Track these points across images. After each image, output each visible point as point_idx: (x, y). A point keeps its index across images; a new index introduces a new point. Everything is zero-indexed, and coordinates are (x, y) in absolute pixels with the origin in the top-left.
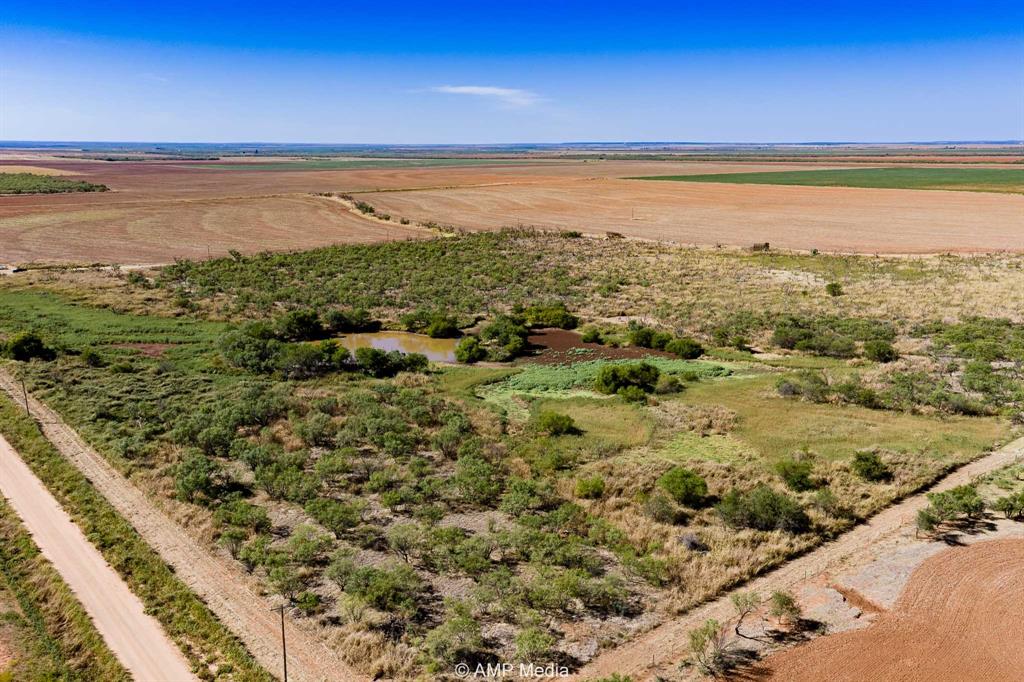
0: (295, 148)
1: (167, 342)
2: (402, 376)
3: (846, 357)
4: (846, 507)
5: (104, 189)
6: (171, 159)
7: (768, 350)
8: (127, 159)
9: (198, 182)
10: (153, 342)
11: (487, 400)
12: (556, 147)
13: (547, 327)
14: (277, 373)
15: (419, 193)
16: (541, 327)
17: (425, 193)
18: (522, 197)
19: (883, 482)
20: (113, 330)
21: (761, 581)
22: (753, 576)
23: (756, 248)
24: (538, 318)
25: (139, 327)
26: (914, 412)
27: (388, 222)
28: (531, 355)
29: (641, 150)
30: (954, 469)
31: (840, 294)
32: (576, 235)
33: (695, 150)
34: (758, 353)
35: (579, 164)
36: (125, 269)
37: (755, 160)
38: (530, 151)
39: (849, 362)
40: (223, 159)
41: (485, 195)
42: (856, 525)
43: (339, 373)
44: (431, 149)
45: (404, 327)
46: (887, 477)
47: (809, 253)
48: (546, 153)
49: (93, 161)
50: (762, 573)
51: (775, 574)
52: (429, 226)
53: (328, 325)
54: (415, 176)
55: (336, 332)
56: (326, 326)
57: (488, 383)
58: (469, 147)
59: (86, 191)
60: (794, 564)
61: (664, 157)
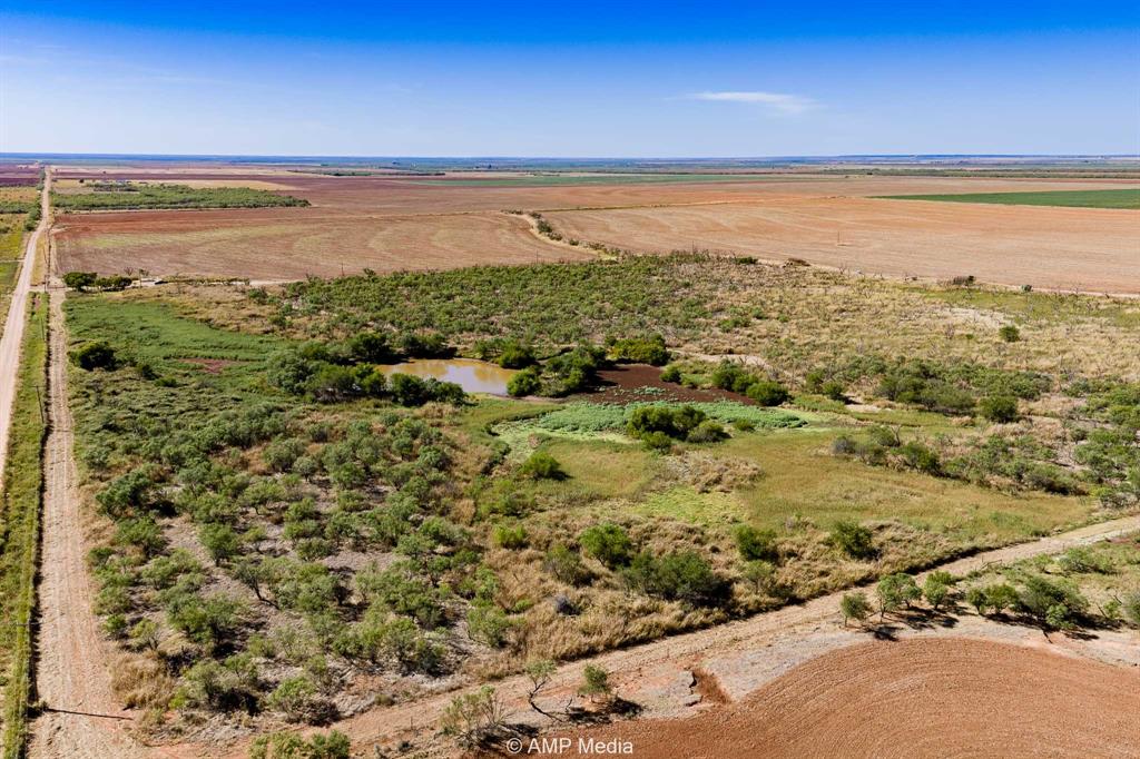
0: (531, 163)
1: (236, 358)
2: (429, 405)
3: (957, 414)
4: (789, 584)
5: (306, 203)
6: (397, 174)
7: (869, 401)
8: (353, 174)
9: (404, 197)
10: (223, 358)
11: (501, 438)
12: (830, 160)
13: (634, 362)
14: (309, 396)
15: (620, 211)
16: (629, 361)
17: (629, 211)
18: (729, 218)
19: (865, 559)
20: (196, 345)
21: (619, 654)
22: (609, 647)
23: (958, 281)
24: (625, 352)
25: (221, 343)
26: (983, 484)
27: (558, 243)
28: (591, 391)
29: (931, 165)
30: (973, 552)
31: (1017, 339)
32: (751, 261)
33: (999, 164)
34: (855, 403)
35: (836, 181)
36: (255, 284)
37: (1066, 176)
38: (792, 165)
39: (956, 420)
40: (449, 174)
41: (692, 215)
42: (788, 604)
43: (369, 399)
44: (681, 163)
45: (478, 355)
46: (872, 555)
47: (1019, 289)
48: (812, 167)
49: (322, 176)
50: (624, 646)
51: (641, 649)
52: (596, 247)
53: (402, 349)
54: (631, 194)
55: (407, 357)
56: (401, 350)
57: (516, 419)
58: (726, 160)
59: (287, 205)
60: (671, 640)
61: (947, 173)
